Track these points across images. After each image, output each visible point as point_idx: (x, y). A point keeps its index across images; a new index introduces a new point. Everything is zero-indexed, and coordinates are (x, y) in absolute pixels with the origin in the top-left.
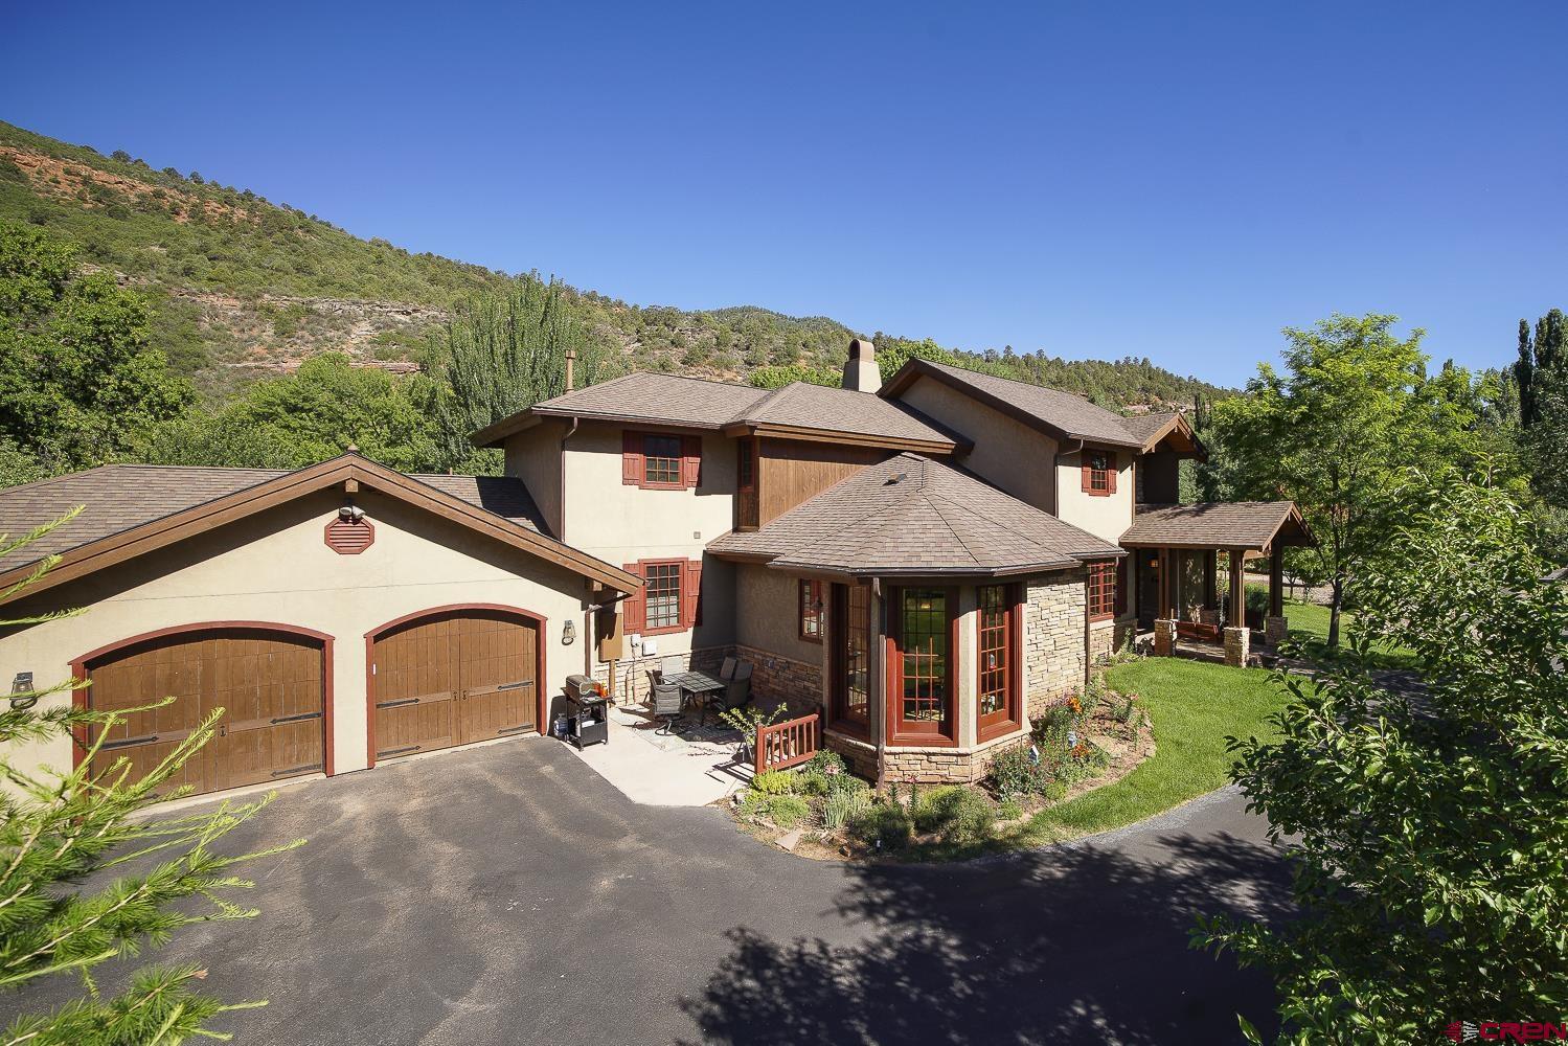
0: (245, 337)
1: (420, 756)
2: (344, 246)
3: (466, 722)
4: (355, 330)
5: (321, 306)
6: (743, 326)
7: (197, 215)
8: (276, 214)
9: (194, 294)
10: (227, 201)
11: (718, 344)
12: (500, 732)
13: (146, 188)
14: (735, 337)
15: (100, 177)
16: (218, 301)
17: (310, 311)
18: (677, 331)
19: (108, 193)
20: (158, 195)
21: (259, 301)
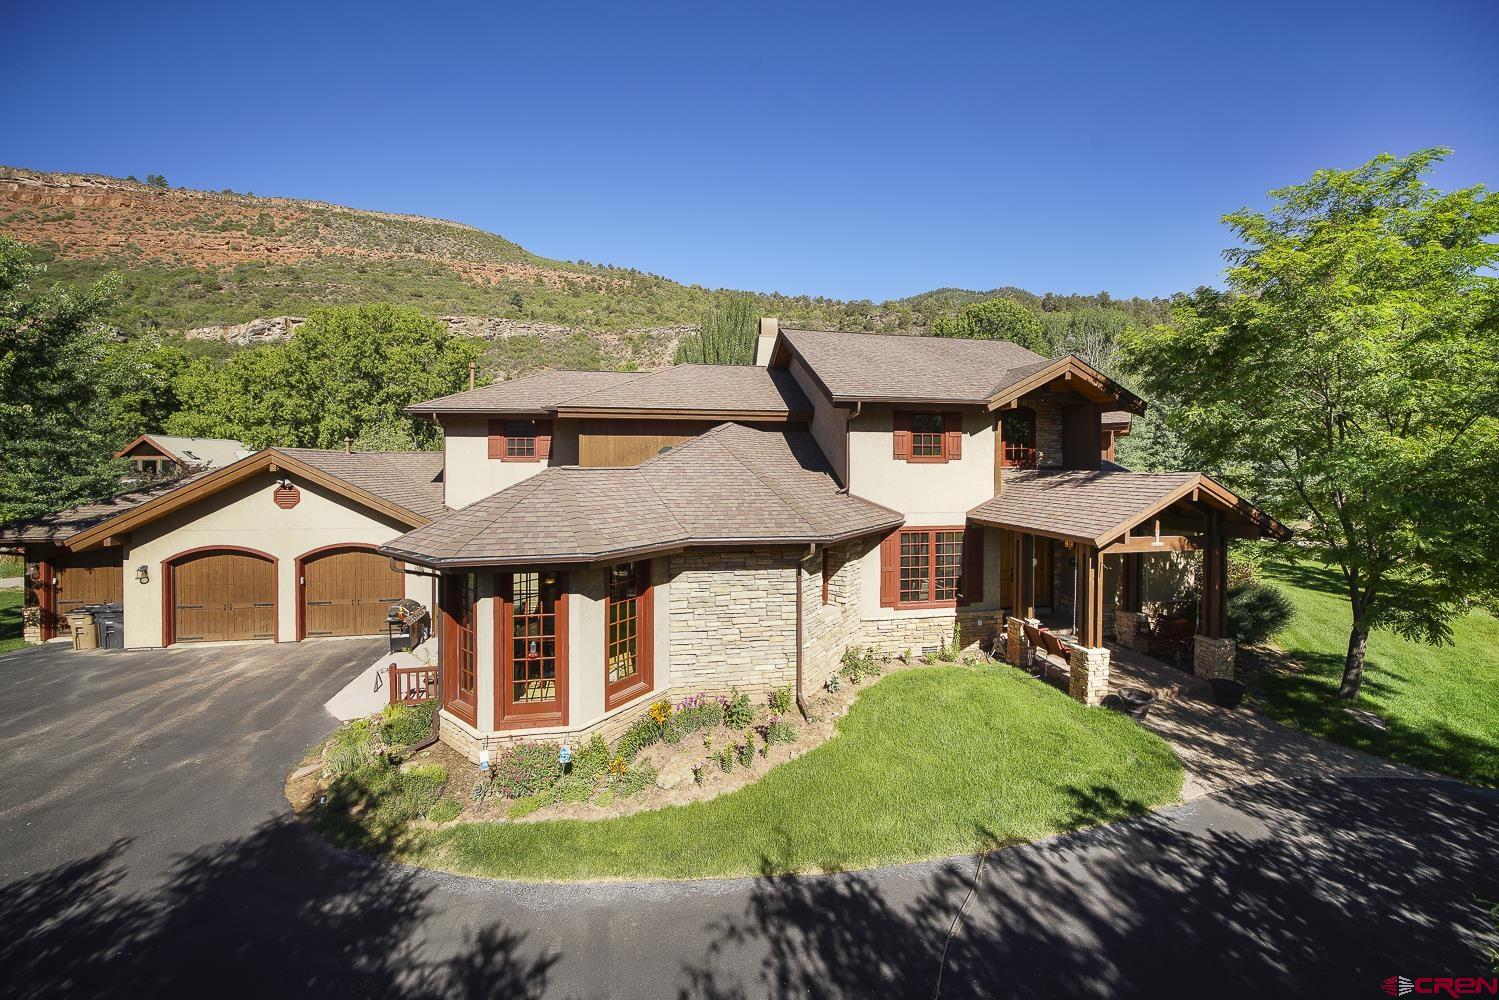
0: (619, 356)
1: (330, 639)
2: (675, 291)
3: (359, 621)
4: (670, 345)
5: (654, 333)
6: (922, 307)
7: (609, 289)
8: (643, 280)
9: (598, 335)
10: (623, 277)
11: (899, 325)
12: (381, 631)
13: (589, 278)
14: (914, 316)
15: (571, 275)
16: (608, 337)
17: (649, 337)
18: (868, 317)
19: (573, 284)
20: (594, 280)
21: (626, 334)
